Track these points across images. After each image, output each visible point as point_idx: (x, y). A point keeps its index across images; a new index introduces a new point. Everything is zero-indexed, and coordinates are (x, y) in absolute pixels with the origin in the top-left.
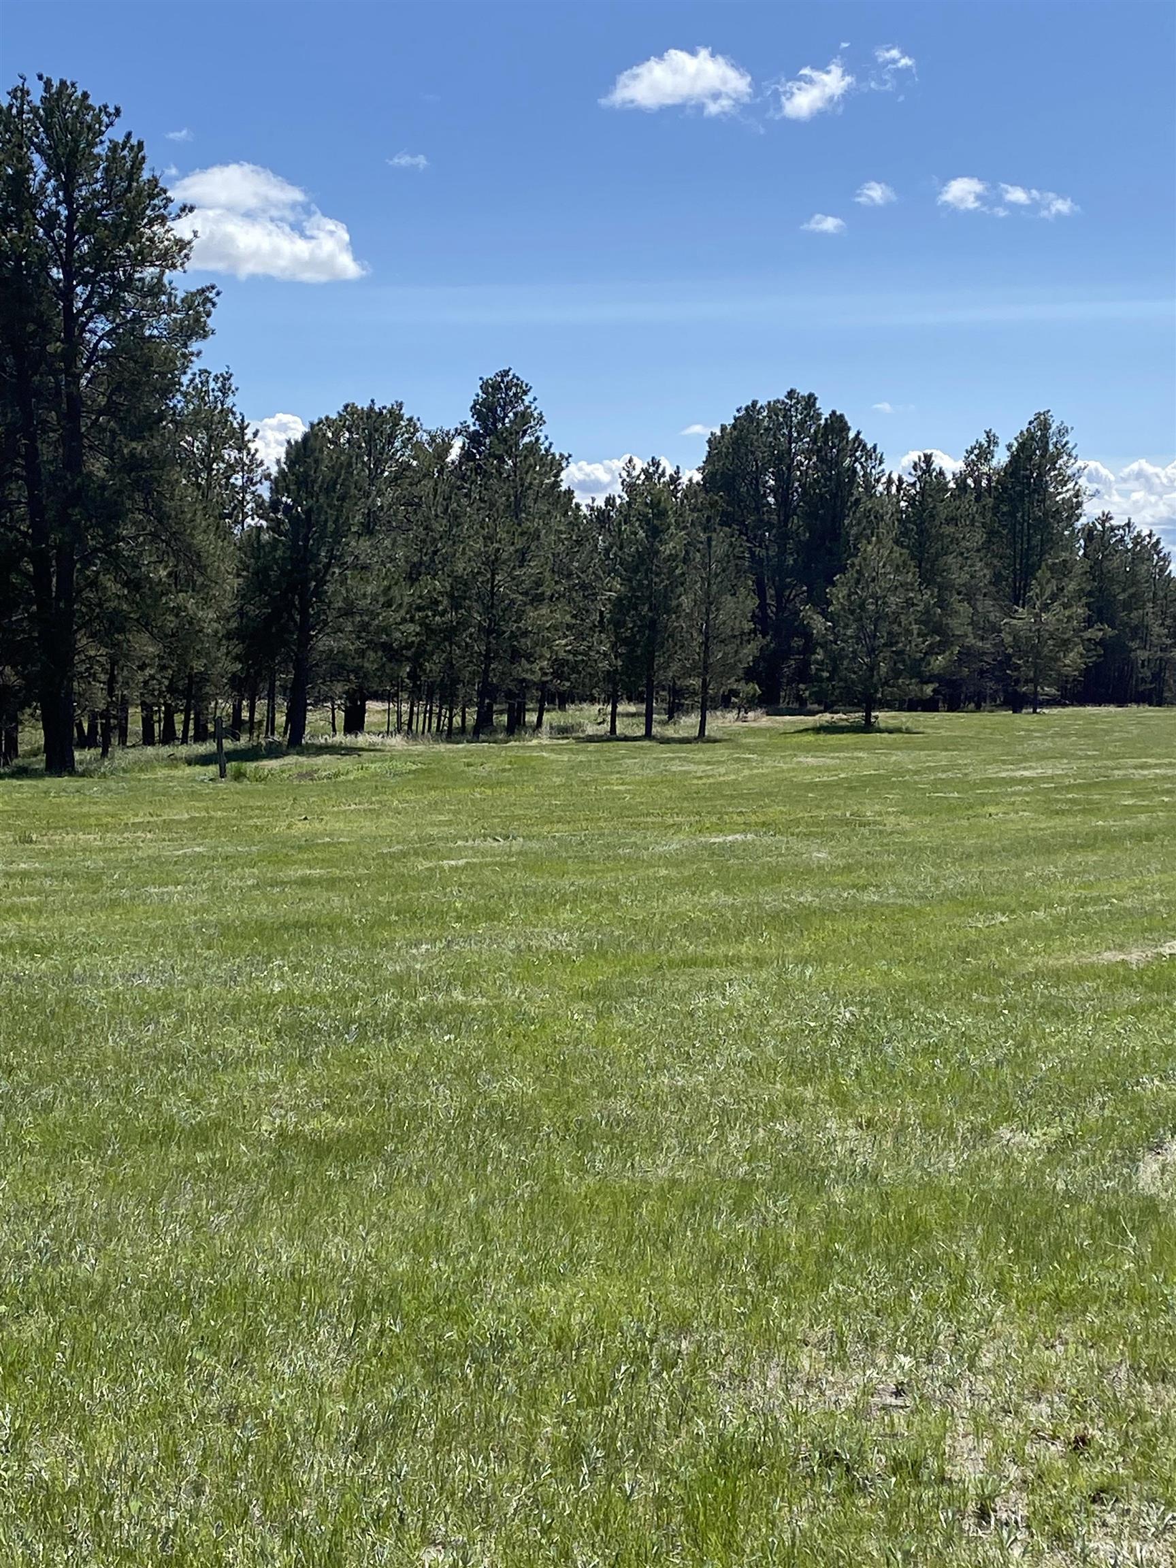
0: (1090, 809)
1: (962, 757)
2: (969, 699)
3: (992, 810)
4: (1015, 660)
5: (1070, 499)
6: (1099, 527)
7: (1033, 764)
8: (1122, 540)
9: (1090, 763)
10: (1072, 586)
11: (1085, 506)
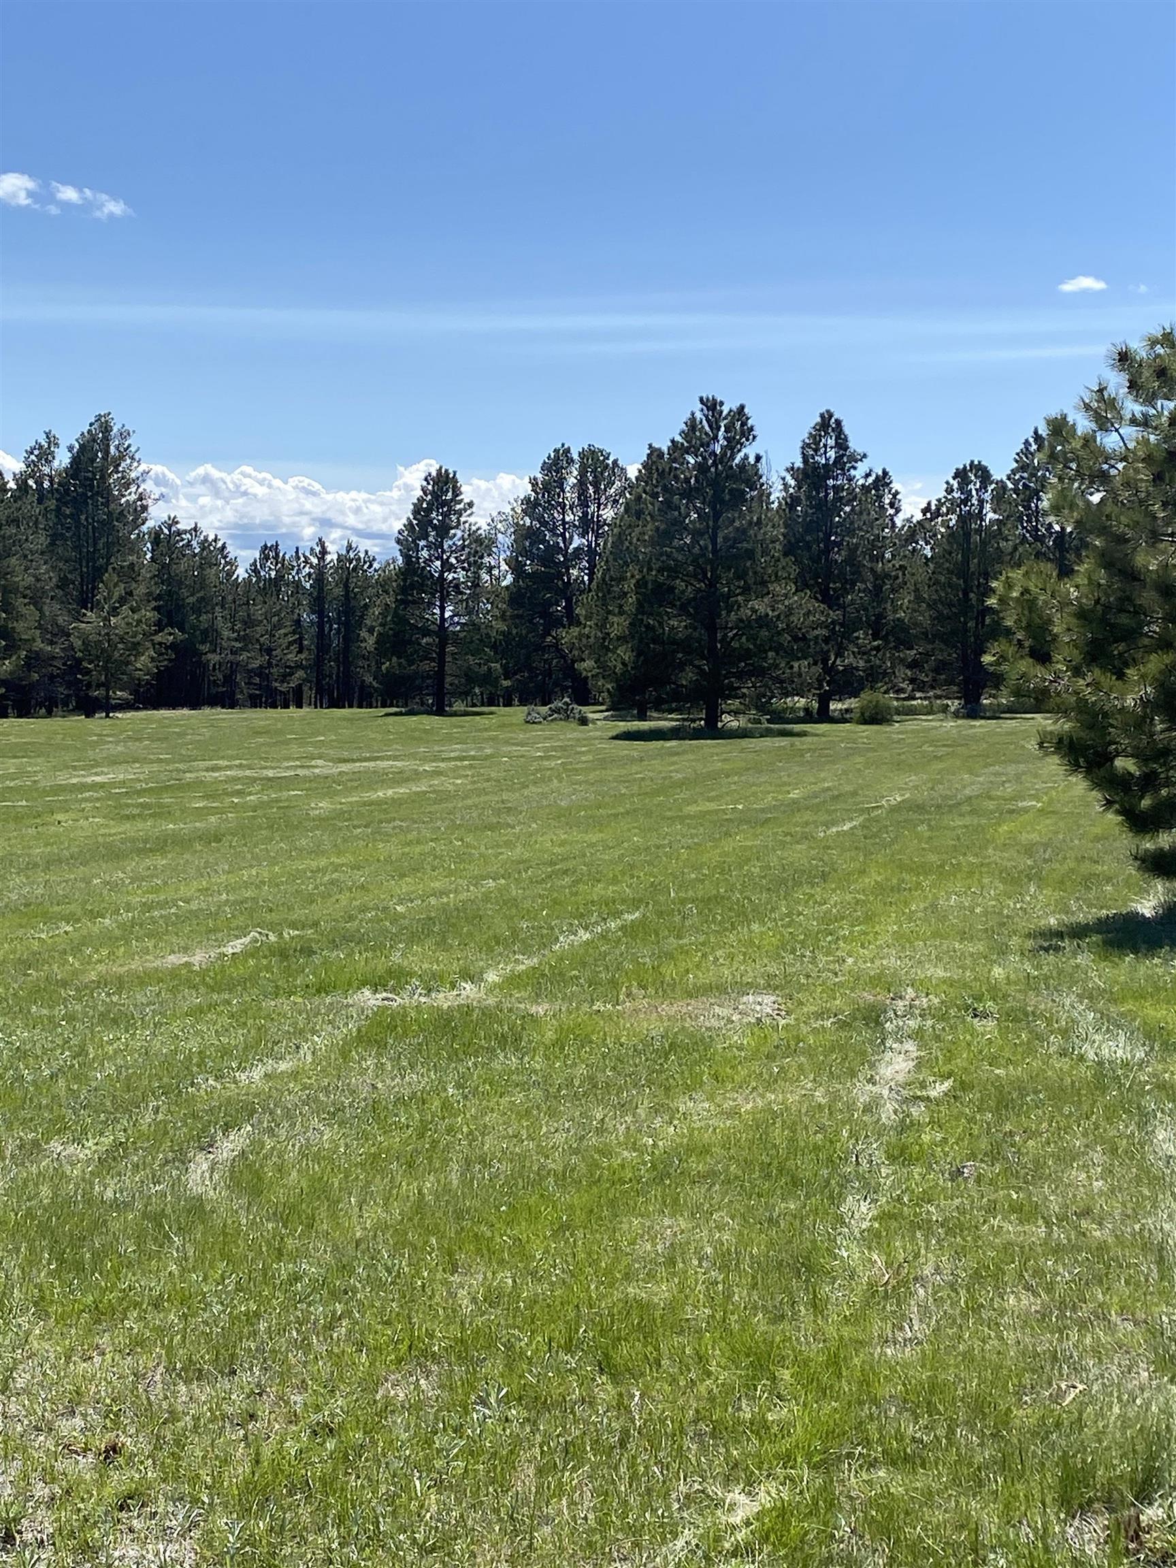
0: (162, 813)
1: (30, 764)
2: (41, 705)
3: (60, 817)
4: (85, 664)
5: (135, 502)
6: (166, 531)
7: (105, 770)
8: (189, 545)
9: (164, 766)
10: (141, 590)
11: (150, 509)
